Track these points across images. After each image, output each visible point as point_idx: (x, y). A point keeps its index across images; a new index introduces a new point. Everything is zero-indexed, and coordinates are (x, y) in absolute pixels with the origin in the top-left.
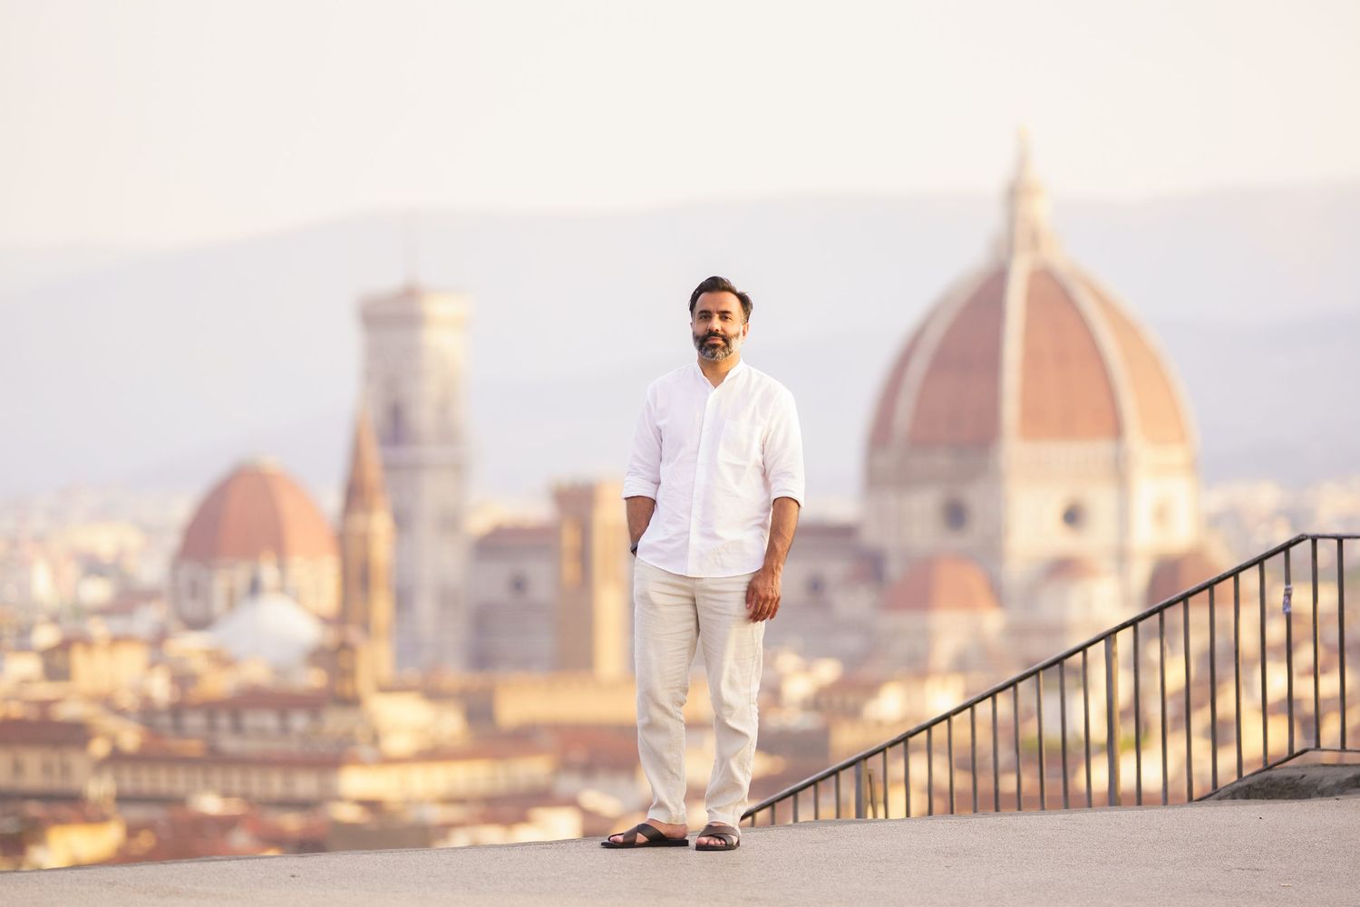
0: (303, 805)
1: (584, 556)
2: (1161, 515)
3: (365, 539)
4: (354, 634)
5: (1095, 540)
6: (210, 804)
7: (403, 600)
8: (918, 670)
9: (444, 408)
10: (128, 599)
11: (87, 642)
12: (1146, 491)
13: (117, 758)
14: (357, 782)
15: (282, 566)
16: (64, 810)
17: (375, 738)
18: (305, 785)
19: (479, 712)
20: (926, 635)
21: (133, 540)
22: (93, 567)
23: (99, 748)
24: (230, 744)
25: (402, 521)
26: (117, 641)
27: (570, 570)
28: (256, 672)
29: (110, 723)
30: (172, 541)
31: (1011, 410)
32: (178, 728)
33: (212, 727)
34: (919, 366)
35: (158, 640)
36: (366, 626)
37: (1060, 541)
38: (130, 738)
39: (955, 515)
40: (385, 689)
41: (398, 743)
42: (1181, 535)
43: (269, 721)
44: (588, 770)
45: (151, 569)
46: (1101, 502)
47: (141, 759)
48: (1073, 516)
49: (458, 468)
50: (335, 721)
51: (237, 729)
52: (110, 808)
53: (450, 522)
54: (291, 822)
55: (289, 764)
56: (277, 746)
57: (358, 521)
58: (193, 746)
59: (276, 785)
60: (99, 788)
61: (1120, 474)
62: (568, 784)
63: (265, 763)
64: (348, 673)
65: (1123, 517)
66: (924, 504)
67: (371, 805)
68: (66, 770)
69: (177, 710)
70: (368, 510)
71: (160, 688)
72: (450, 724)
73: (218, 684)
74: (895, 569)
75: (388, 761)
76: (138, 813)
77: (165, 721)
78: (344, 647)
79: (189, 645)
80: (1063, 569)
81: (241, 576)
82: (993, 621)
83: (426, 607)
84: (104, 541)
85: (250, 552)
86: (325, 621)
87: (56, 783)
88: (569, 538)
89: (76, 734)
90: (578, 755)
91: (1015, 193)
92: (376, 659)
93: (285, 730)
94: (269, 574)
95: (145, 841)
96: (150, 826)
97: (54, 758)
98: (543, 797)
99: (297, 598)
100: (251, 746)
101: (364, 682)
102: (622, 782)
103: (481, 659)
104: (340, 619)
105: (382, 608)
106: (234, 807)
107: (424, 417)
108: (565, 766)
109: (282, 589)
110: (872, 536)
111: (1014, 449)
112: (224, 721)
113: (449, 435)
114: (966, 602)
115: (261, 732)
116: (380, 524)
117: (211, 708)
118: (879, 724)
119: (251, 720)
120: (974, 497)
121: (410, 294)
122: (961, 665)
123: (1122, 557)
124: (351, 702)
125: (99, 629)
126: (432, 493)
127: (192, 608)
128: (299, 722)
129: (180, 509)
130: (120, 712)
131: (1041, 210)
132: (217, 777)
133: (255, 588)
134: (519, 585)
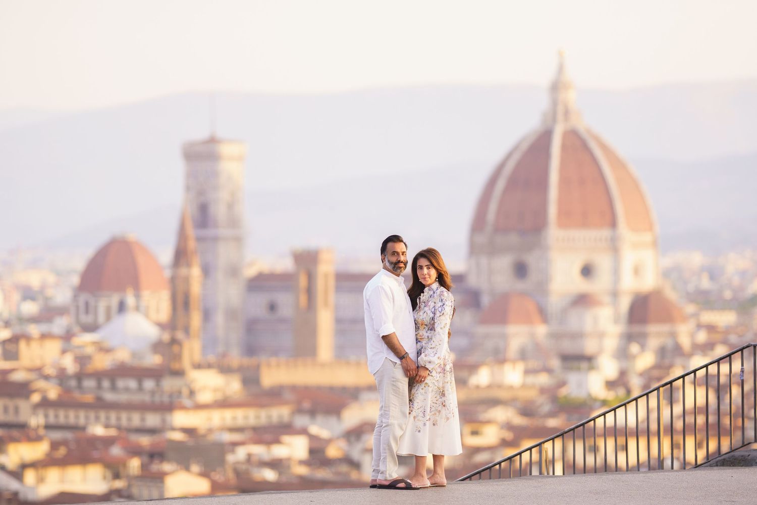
0: (152, 431)
1: (310, 292)
2: (637, 271)
3: (187, 280)
4: (180, 335)
5: (600, 285)
6: (98, 430)
7: (207, 315)
8: (500, 358)
9: (231, 206)
10: (48, 314)
11: (28, 338)
12: (629, 257)
13: (45, 403)
14: (181, 419)
15: (138, 296)
16: (15, 433)
17: (192, 393)
18: (152, 420)
19: (250, 379)
20: (504, 337)
21: (51, 279)
22: (28, 294)
23: (36, 398)
24: (109, 396)
25: (206, 271)
26: (44, 337)
27: (303, 299)
28: (123, 355)
29: (41, 384)
30: (76, 280)
31: (553, 210)
32: (80, 387)
33: (99, 387)
34: (501, 185)
35: (67, 337)
36: (187, 330)
37: (580, 285)
38: (53, 393)
39: (521, 270)
40: (198, 366)
41: (205, 397)
42: (648, 282)
43: (132, 384)
44: (312, 413)
45: (62, 296)
46: (603, 263)
47: (58, 404)
48: (587, 271)
49: (238, 240)
50: (169, 384)
51: (114, 388)
52: (42, 432)
53: (234, 271)
54: (145, 441)
55: (143, 408)
56: (137, 398)
57: (183, 271)
58: (89, 398)
59: (136, 419)
60: (36, 421)
61: (614, 248)
62: (301, 421)
63: (130, 407)
64: (178, 357)
65: (616, 272)
66: (504, 263)
67: (190, 431)
68: (17, 410)
69: (79, 377)
70: (189, 265)
71: (69, 364)
72: (234, 386)
73: (102, 362)
74: (486, 300)
75: (200, 407)
76: (57, 435)
77: (73, 383)
78: (174, 341)
79: (85, 339)
80: (582, 301)
81: (115, 300)
82: (541, 330)
83: (219, 319)
84: (34, 279)
85: (120, 287)
86: (162, 326)
87: (11, 418)
88: (303, 281)
89: (22, 390)
90: (306, 405)
91: (556, 87)
92: (192, 350)
93: (140, 389)
94: (130, 300)
95: (62, 451)
96: (64, 443)
97: (11, 403)
98: (287, 428)
99: (147, 315)
100: (123, 398)
101: (186, 363)
102: (333, 420)
103: (251, 350)
104: (171, 326)
105: (196, 320)
106: (112, 432)
107: (219, 211)
108: (299, 411)
109: (137, 308)
110: (473, 281)
111: (554, 233)
112: (106, 384)
113: (234, 222)
114: (527, 320)
115: (127, 390)
116: (196, 272)
117: (99, 376)
118: (478, 387)
119: (121, 383)
120: (531, 259)
121: (213, 140)
122: (523, 355)
123: (615, 294)
124: (179, 373)
125: (34, 330)
126: (224, 254)
127: (87, 319)
128: (149, 384)
129: (79, 262)
130: (47, 378)
131: (571, 97)
132: (102, 415)
133: (122, 307)
134: (272, 307)
